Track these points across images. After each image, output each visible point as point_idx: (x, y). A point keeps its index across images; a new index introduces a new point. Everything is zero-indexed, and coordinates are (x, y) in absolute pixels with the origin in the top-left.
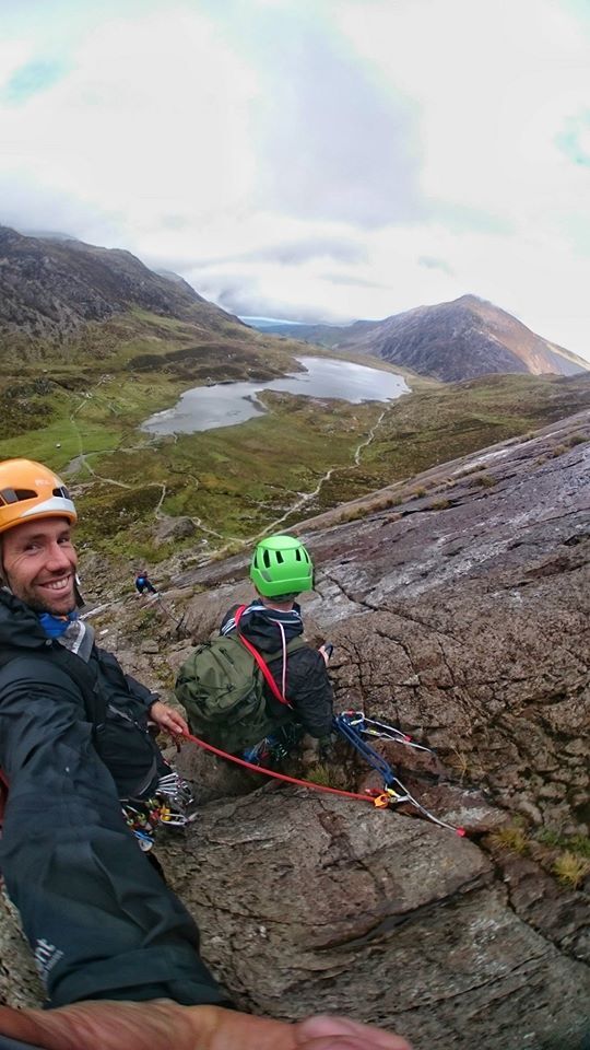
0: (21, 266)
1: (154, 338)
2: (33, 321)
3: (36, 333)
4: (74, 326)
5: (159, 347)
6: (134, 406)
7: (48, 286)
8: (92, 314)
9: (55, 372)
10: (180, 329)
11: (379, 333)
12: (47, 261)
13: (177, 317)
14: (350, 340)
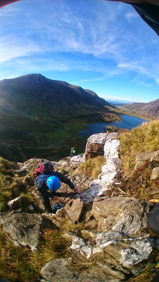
0: (54, 91)
1: (84, 110)
2: (57, 105)
3: (58, 107)
4: (66, 107)
5: (85, 112)
6: (76, 128)
7: (61, 96)
8: (70, 104)
9: (60, 118)
10: (92, 108)
11: (147, 106)
12: (60, 90)
13: (91, 104)
14: (139, 108)
